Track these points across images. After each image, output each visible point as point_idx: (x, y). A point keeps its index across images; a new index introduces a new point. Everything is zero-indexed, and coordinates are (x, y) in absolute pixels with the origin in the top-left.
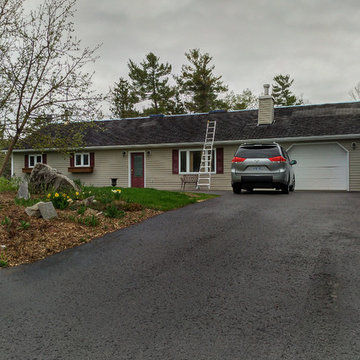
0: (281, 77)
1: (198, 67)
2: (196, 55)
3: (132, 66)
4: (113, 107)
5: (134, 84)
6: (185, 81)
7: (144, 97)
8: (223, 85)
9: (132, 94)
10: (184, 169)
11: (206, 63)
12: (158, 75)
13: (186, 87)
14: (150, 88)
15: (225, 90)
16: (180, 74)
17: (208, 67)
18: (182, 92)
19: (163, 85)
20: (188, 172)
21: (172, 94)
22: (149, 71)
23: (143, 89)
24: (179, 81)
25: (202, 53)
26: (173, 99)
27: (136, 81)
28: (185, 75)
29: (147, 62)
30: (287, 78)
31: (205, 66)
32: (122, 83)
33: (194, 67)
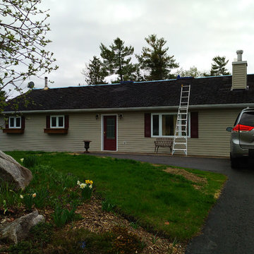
0: (219, 58)
1: (155, 48)
2: (153, 39)
3: (103, 48)
4: (89, 79)
5: (105, 62)
6: (145, 59)
7: (112, 72)
8: (175, 63)
9: (103, 69)
10: (156, 133)
11: (161, 45)
12: (123, 55)
13: (145, 64)
14: (117, 65)
15: (176, 66)
16: (141, 54)
17: (163, 48)
18: (142, 68)
19: (127, 62)
20: (161, 135)
21: (134, 70)
22: (116, 52)
23: (111, 66)
24: (140, 60)
25: (158, 38)
26: (134, 73)
27: (106, 60)
28: (145, 55)
29: (115, 45)
30: (223, 59)
31: (160, 48)
32: (95, 61)
33: (152, 49)
